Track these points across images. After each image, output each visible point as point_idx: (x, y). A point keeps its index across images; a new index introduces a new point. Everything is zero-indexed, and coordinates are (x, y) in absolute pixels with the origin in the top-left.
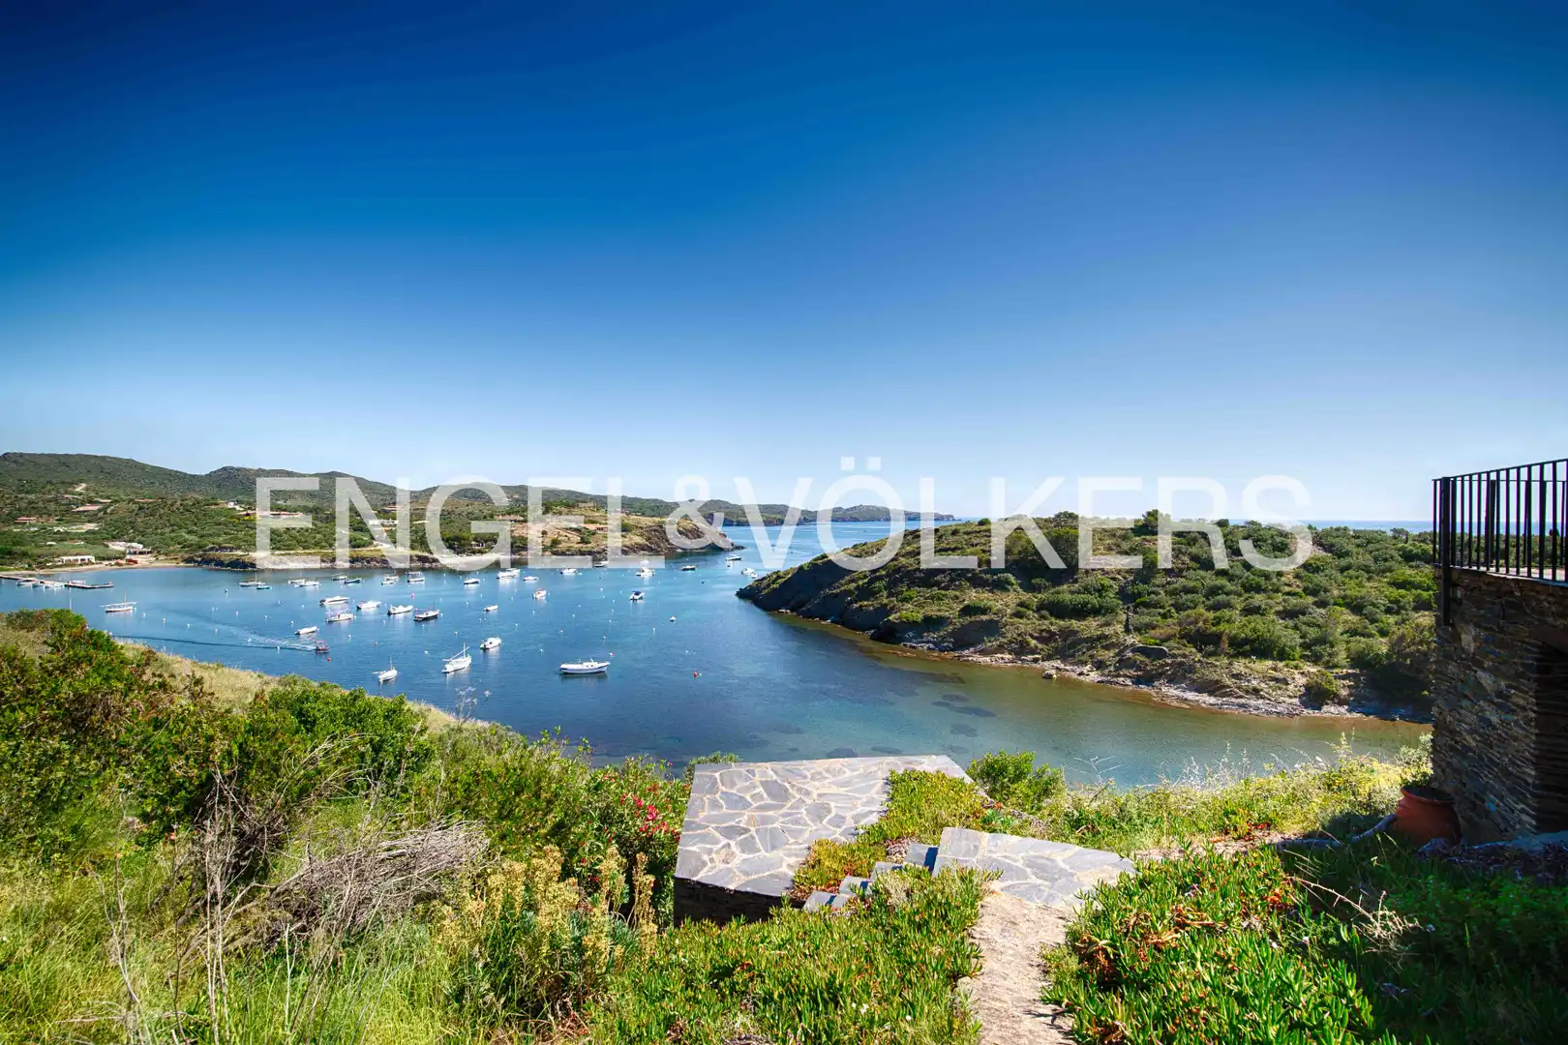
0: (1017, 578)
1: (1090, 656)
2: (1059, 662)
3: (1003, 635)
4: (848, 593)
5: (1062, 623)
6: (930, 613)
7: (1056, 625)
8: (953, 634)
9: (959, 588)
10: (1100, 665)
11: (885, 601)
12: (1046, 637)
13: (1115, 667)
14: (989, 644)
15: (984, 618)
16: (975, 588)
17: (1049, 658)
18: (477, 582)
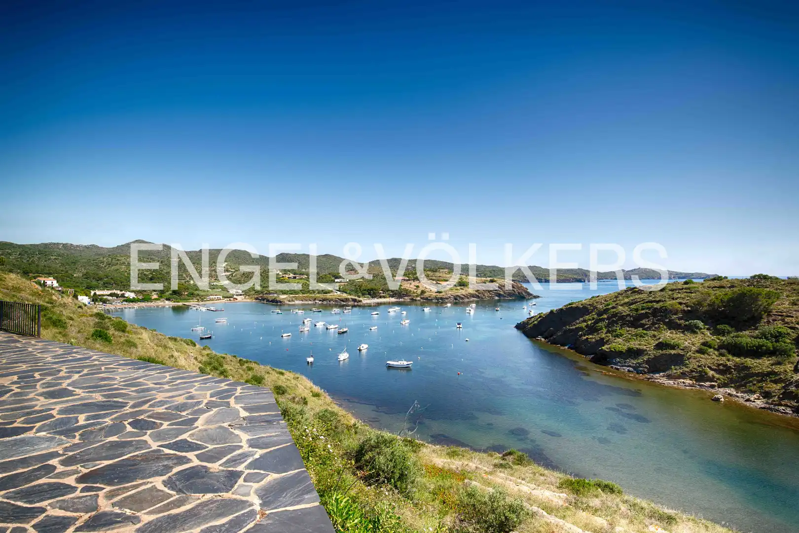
0: (706, 324)
1: (759, 387)
2: (732, 389)
3: (686, 365)
4: (581, 329)
5: (738, 359)
6: (631, 346)
7: (733, 361)
8: (647, 362)
9: (657, 329)
10: (767, 395)
11: (604, 336)
12: (724, 370)
13: (779, 397)
14: (675, 371)
15: (673, 352)
16: (670, 329)
17: (725, 385)
18: (378, 314)
